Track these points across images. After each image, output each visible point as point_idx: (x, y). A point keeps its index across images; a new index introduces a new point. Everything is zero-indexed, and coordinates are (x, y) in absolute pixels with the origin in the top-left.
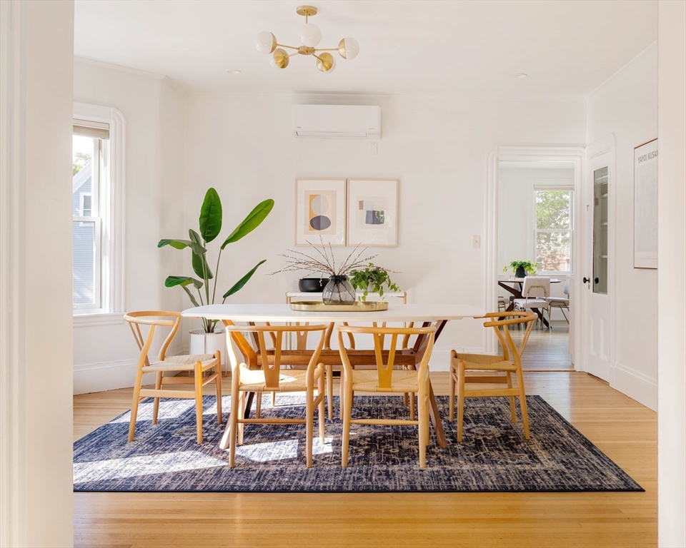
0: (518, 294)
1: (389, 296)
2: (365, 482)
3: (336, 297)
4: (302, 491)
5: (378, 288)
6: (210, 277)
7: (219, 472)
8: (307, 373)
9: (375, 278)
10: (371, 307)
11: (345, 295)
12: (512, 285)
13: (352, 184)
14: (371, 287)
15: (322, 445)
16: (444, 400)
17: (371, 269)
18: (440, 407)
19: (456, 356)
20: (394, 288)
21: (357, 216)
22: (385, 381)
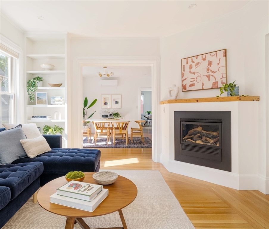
0: (148, 119)
1: (120, 118)
2: (116, 147)
3: (111, 118)
4: (107, 148)
5: (117, 117)
6: (85, 114)
7: (93, 146)
8: (107, 130)
9: (117, 115)
10: (117, 120)
11: (112, 117)
12: (147, 117)
13: (112, 96)
14: (116, 116)
15: (110, 143)
16: (130, 138)
17: (117, 113)
18: (129, 139)
19: (131, 128)
20: (121, 117)
21: (113, 102)
22: (120, 131)
